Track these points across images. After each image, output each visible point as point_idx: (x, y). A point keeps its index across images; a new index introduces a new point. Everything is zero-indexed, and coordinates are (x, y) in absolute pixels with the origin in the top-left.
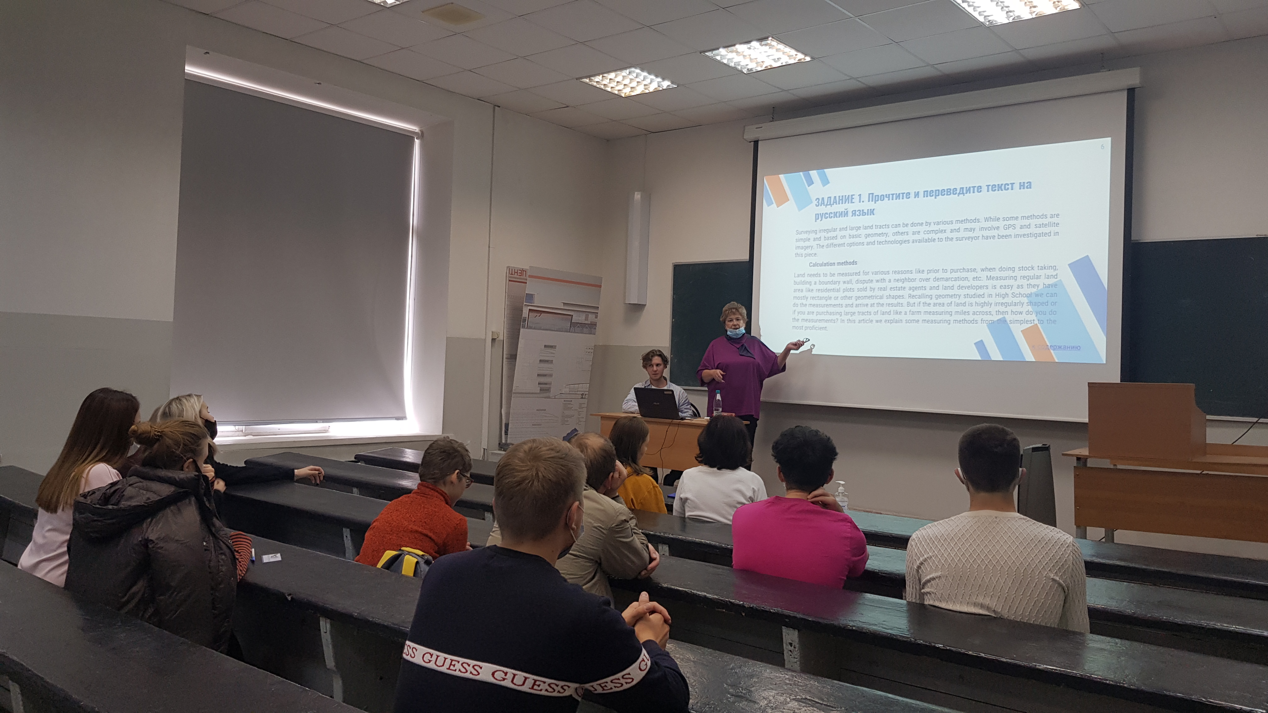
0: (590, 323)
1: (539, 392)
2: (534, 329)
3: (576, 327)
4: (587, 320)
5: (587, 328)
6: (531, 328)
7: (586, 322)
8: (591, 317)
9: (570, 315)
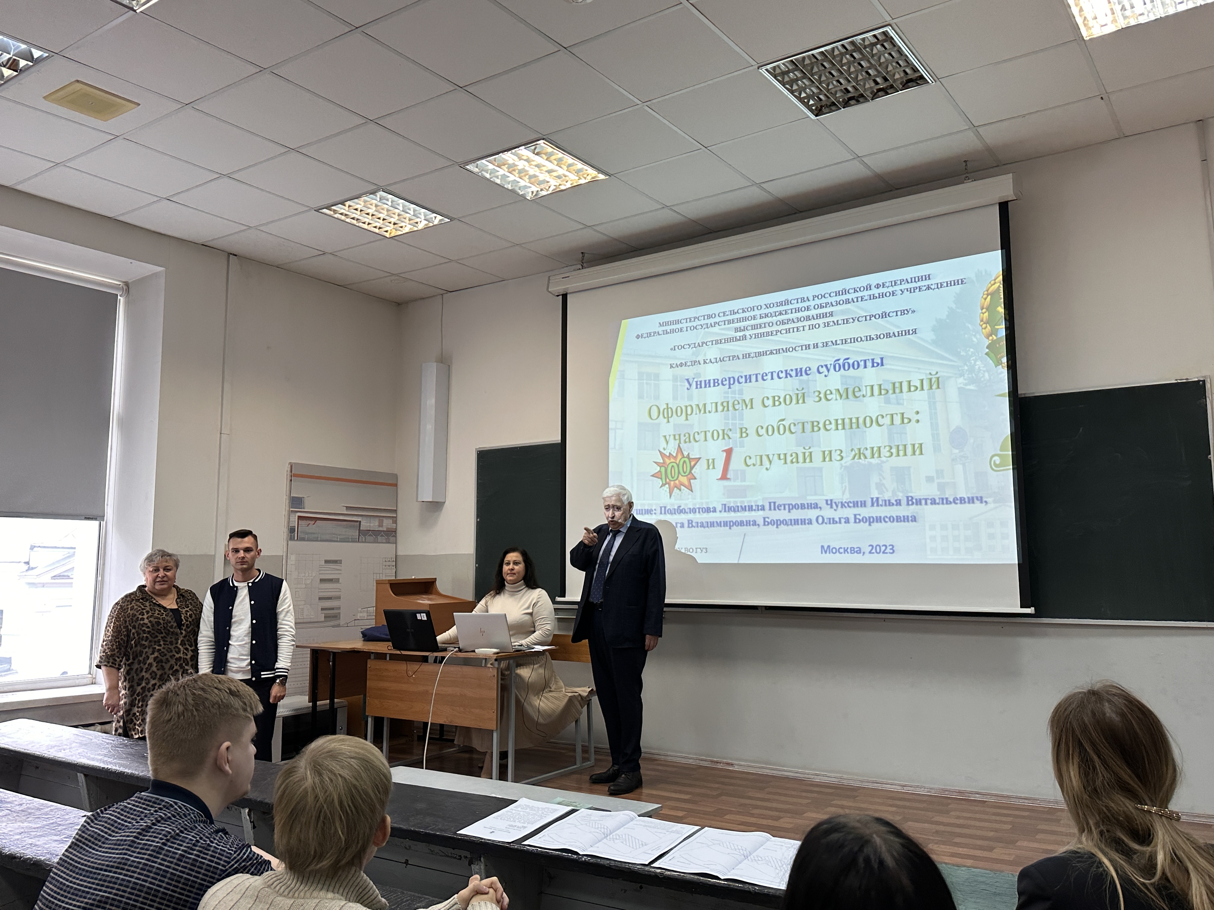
0: (385, 529)
1: (323, 619)
2: (308, 540)
3: (365, 535)
4: (382, 526)
5: (382, 536)
6: (303, 539)
7: (381, 529)
8: (387, 524)
9: (357, 521)
